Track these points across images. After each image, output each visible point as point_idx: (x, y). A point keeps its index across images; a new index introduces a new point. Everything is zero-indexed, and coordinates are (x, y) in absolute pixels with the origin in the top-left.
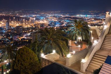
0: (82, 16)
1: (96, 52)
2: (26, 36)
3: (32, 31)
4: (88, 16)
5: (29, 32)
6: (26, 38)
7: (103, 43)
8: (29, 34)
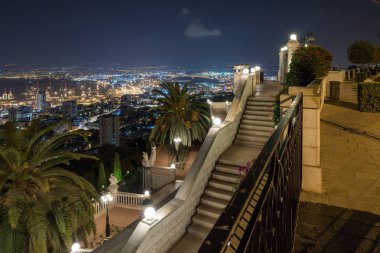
0: (213, 74)
1: (220, 157)
2: (86, 125)
3: (101, 112)
4: (226, 74)
5: (95, 115)
6: (86, 129)
7: (240, 131)
8: (94, 119)
